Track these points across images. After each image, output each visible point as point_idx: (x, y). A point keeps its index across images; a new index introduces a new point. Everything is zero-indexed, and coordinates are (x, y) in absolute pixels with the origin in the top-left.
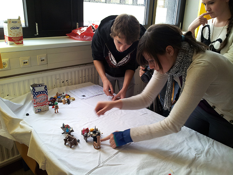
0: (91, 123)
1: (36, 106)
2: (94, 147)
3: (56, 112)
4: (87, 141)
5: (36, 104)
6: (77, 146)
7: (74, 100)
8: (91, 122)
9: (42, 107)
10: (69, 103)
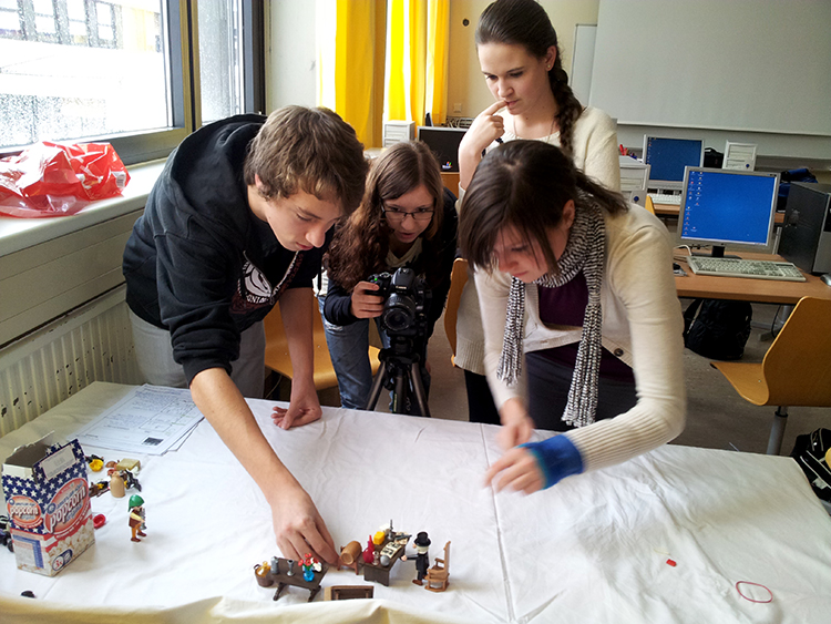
1: (55, 544)
5: (52, 535)
9: (74, 538)
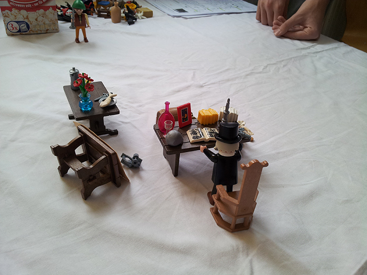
0: (199, 91)
1: (9, 9)
2: (216, 213)
3: (81, 38)
4: (177, 171)
6: (124, 195)
7: (149, 15)
8: (202, 86)
9: (32, 15)
10: (133, 23)
